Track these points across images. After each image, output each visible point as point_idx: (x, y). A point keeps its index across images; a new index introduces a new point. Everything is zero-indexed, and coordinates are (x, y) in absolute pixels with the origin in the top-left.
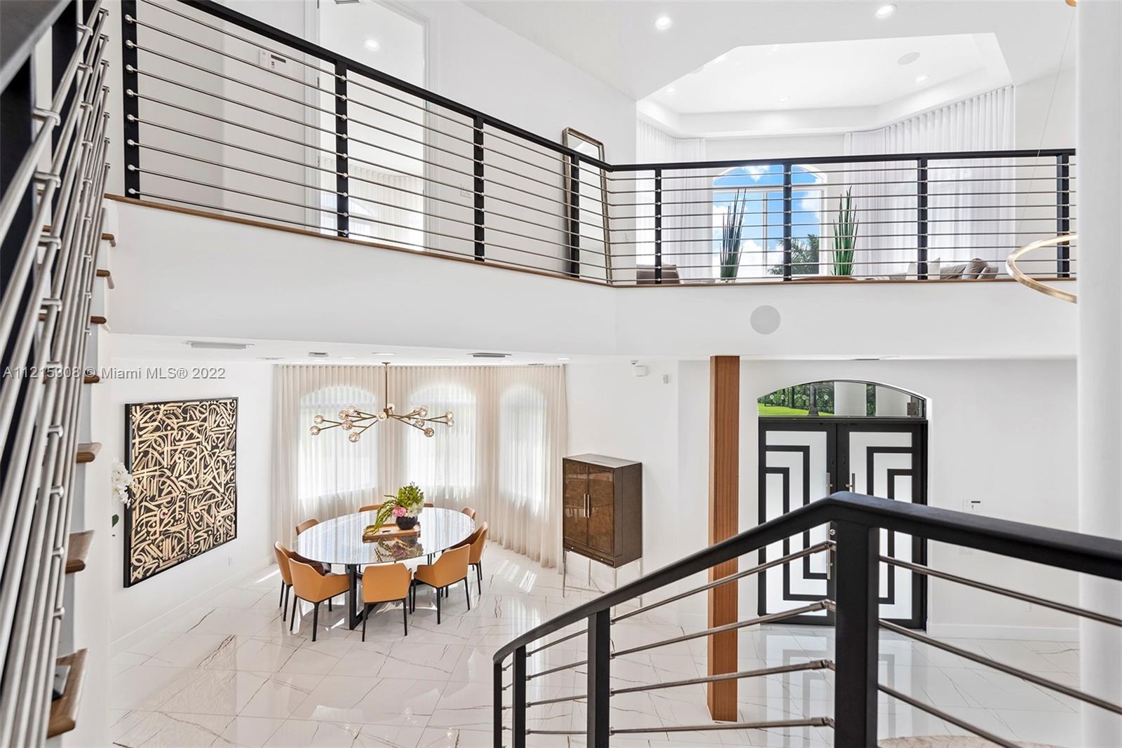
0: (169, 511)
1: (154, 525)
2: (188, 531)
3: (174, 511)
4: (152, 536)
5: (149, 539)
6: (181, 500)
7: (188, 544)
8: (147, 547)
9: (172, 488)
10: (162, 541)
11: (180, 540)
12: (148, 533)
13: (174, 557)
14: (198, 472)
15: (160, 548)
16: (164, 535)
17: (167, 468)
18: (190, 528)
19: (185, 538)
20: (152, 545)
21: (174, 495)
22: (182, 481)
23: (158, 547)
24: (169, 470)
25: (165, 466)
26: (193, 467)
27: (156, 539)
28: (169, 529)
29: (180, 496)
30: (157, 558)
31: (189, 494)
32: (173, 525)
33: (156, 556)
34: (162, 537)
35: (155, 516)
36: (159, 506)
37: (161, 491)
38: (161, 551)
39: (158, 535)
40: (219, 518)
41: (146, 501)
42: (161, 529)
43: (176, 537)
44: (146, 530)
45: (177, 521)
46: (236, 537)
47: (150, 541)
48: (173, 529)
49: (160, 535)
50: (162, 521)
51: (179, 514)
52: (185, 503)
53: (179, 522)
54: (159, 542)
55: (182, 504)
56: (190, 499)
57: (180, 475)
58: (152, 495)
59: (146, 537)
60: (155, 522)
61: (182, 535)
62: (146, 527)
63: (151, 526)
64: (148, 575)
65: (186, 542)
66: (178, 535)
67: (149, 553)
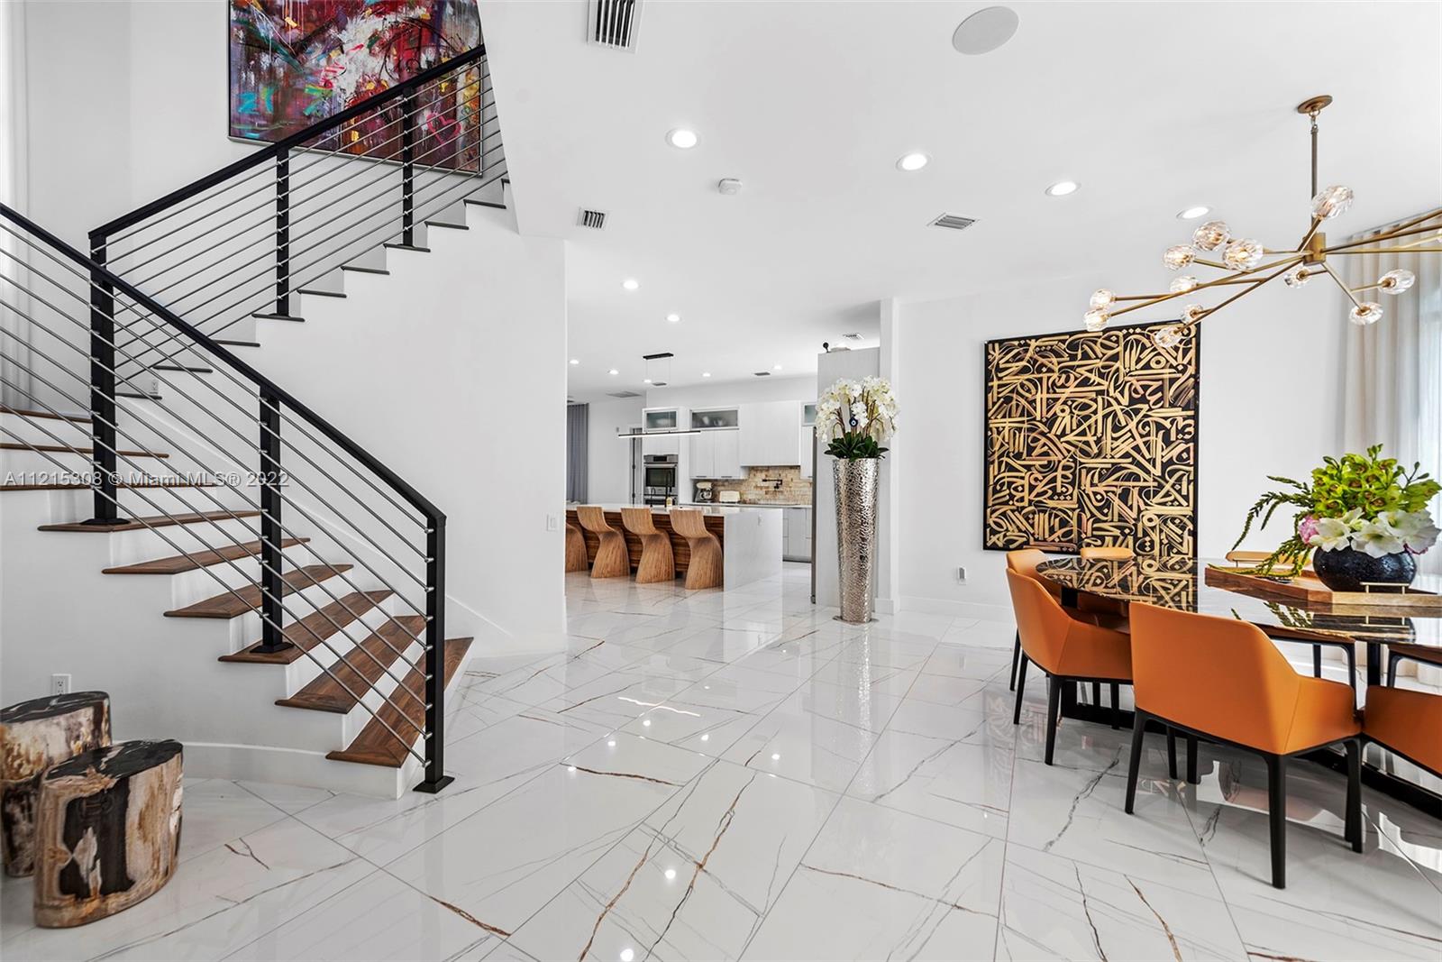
0: (1044, 477)
1: (1020, 489)
2: (1079, 516)
3: (1054, 480)
4: (1017, 501)
5: (1013, 504)
6: (1066, 468)
7: (1079, 533)
8: (1009, 512)
9: (1050, 449)
10: (1034, 513)
11: (1063, 523)
12: (1012, 497)
13: (1053, 541)
14: (1099, 435)
15: (1031, 521)
16: (1036, 506)
17: (1040, 421)
18: (1083, 511)
19: (1074, 522)
20: (1016, 513)
21: (1053, 458)
22: (1068, 442)
23: (1027, 519)
24: (1045, 424)
25: (1038, 418)
26: (1089, 427)
27: (1023, 508)
28: (1045, 501)
29: (1063, 462)
30: (1025, 532)
31: (1081, 463)
32: (1051, 498)
33: (1024, 529)
34: (1033, 508)
35: (1023, 478)
36: (1028, 468)
37: (1030, 450)
38: (1032, 526)
39: (1026, 503)
40: (1148, 515)
41: (1008, 456)
42: (1032, 497)
43: (1056, 516)
44: (1008, 491)
45: (1059, 495)
47: (1014, 508)
48: (1051, 504)
49: (1030, 505)
50: (1032, 488)
51: (1062, 486)
52: (1073, 474)
53: (1062, 497)
54: (1029, 513)
55: (1068, 473)
56: (1084, 471)
57: (1064, 434)
58: (1016, 451)
59: (1009, 501)
60: (1023, 486)
61: (1069, 516)
62: (1009, 488)
63: (1015, 489)
64: (1011, 546)
65: (1075, 529)
66: (1059, 513)
67: (1014, 522)
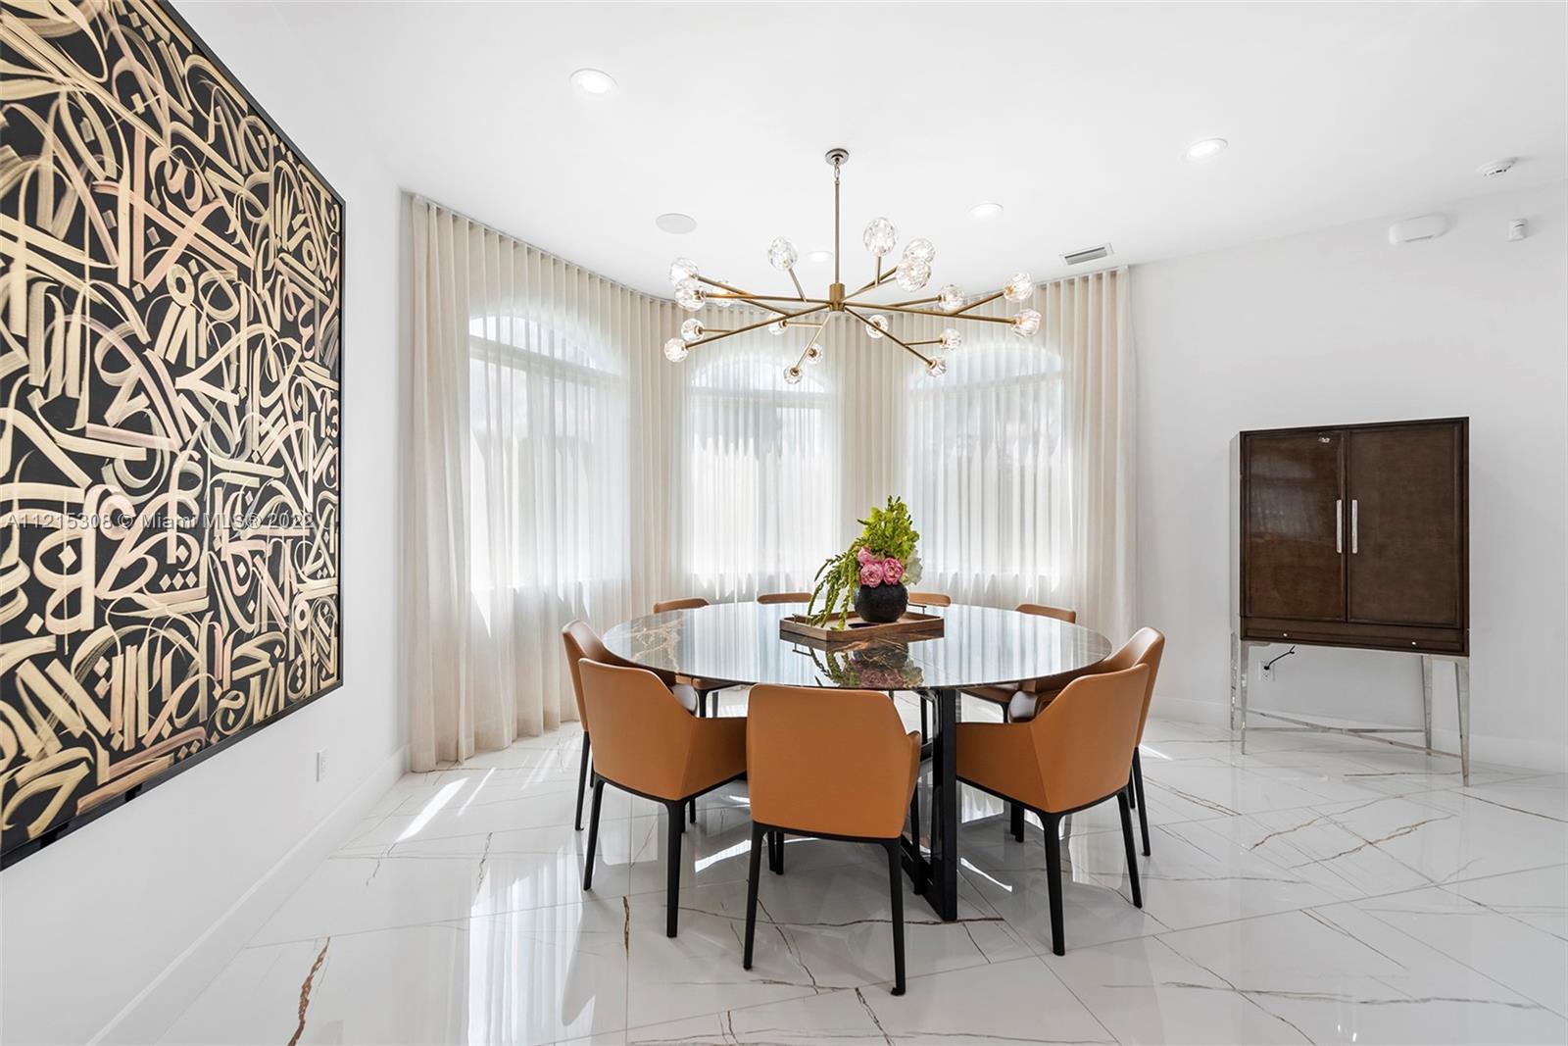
0: (139, 508)
1: (68, 557)
2: (211, 629)
4: (58, 613)
5: (43, 632)
6: (187, 481)
7: (211, 686)
8: (29, 673)
9: (152, 406)
10: (109, 652)
11: (182, 666)
12: (37, 593)
13: (159, 738)
14: (243, 394)
15: (101, 689)
16: (117, 623)
17: (129, 293)
18: (216, 618)
19: (200, 658)
20: (55, 668)
21: (163, 443)
22: (190, 395)
23: (89, 682)
24: (141, 307)
25: (124, 280)
26: (228, 360)
27: (78, 638)
28: (139, 598)
29: (182, 463)
30: (84, 741)
31: (216, 470)
32: (153, 587)
33: (77, 728)
34: (107, 632)
35: (76, 510)
36: (93, 466)
37: (103, 396)
38: (104, 704)
39: (85, 619)
40: (301, 604)
41: (23, 406)
42: (104, 592)
43: (167, 644)
44: (22, 574)
45: (172, 570)
46: (339, 683)
47: (47, 644)
48: (155, 606)
49: (99, 623)
50: (106, 549)
51: (181, 542)
52: (200, 500)
53: (178, 581)
54: (93, 657)
55: (189, 497)
56: (219, 492)
57: (178, 369)
58: (55, 391)
59: (25, 616)
60: (76, 543)
61: (191, 640)
62: (27, 556)
63: (52, 561)
64: (35, 829)
65: (203, 675)
66: (174, 635)
67: (45, 711)
